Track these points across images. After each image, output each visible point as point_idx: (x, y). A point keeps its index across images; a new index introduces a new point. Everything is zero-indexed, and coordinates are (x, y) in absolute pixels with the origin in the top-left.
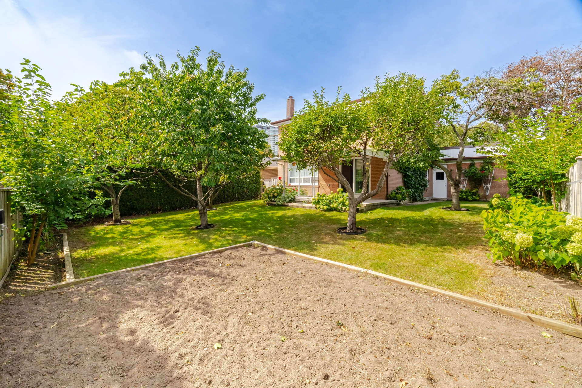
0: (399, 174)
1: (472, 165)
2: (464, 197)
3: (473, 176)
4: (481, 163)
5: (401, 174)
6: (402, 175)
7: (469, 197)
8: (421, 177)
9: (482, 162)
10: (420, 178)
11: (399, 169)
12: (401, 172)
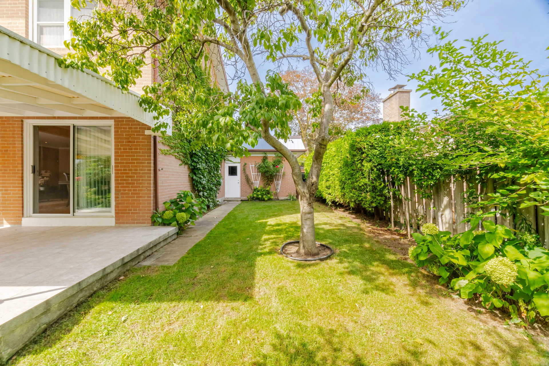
0: (183, 166)
1: (265, 159)
2: (260, 196)
3: (266, 172)
4: (273, 157)
5: (186, 167)
6: (189, 168)
7: (264, 197)
8: (215, 172)
9: (274, 155)
10: (214, 174)
11: (182, 158)
12: (186, 164)
